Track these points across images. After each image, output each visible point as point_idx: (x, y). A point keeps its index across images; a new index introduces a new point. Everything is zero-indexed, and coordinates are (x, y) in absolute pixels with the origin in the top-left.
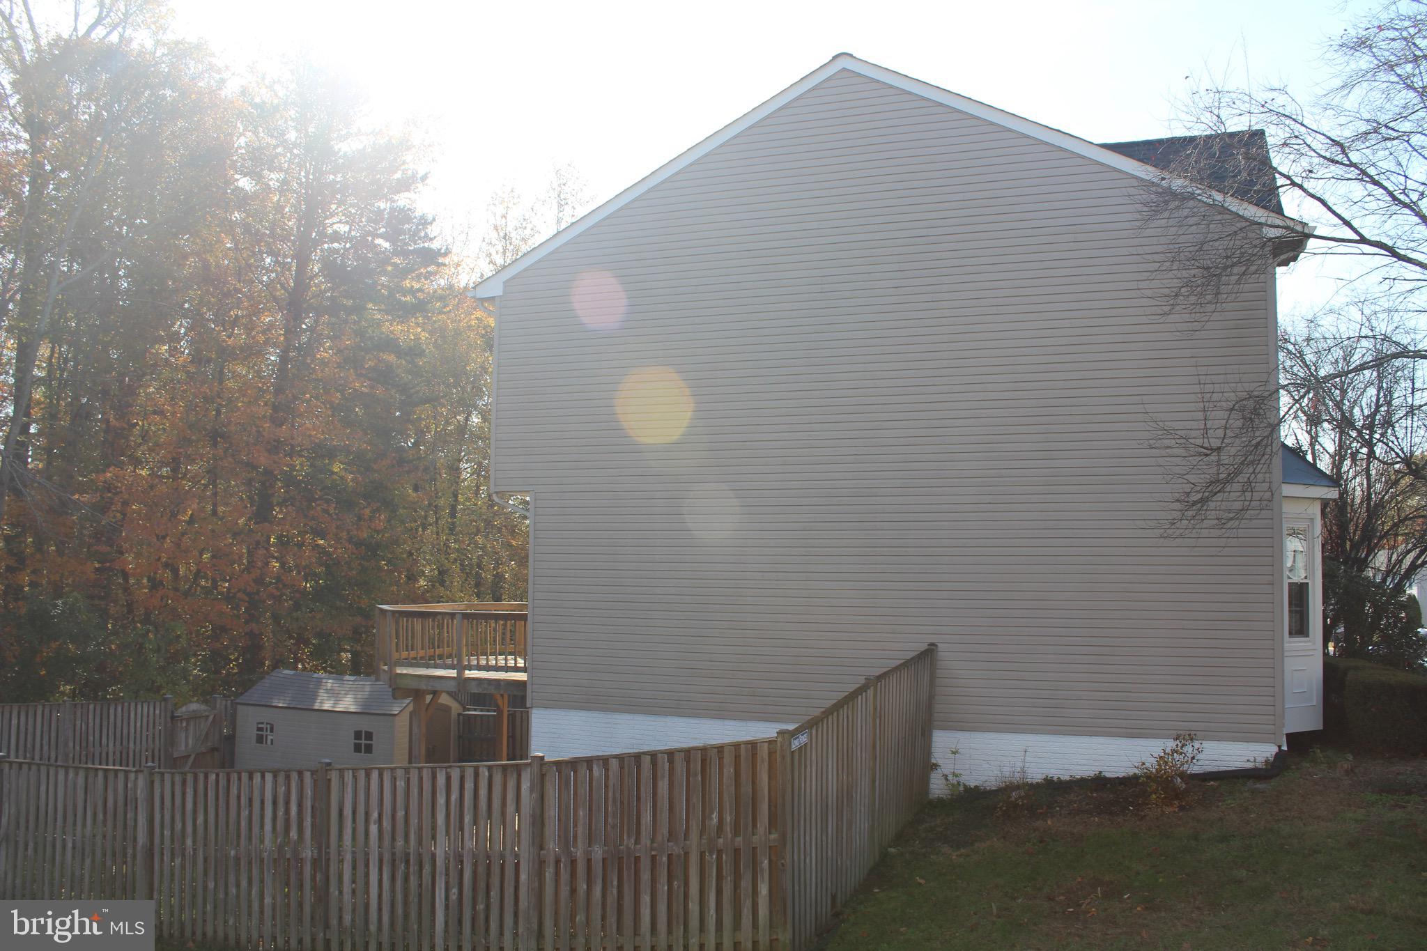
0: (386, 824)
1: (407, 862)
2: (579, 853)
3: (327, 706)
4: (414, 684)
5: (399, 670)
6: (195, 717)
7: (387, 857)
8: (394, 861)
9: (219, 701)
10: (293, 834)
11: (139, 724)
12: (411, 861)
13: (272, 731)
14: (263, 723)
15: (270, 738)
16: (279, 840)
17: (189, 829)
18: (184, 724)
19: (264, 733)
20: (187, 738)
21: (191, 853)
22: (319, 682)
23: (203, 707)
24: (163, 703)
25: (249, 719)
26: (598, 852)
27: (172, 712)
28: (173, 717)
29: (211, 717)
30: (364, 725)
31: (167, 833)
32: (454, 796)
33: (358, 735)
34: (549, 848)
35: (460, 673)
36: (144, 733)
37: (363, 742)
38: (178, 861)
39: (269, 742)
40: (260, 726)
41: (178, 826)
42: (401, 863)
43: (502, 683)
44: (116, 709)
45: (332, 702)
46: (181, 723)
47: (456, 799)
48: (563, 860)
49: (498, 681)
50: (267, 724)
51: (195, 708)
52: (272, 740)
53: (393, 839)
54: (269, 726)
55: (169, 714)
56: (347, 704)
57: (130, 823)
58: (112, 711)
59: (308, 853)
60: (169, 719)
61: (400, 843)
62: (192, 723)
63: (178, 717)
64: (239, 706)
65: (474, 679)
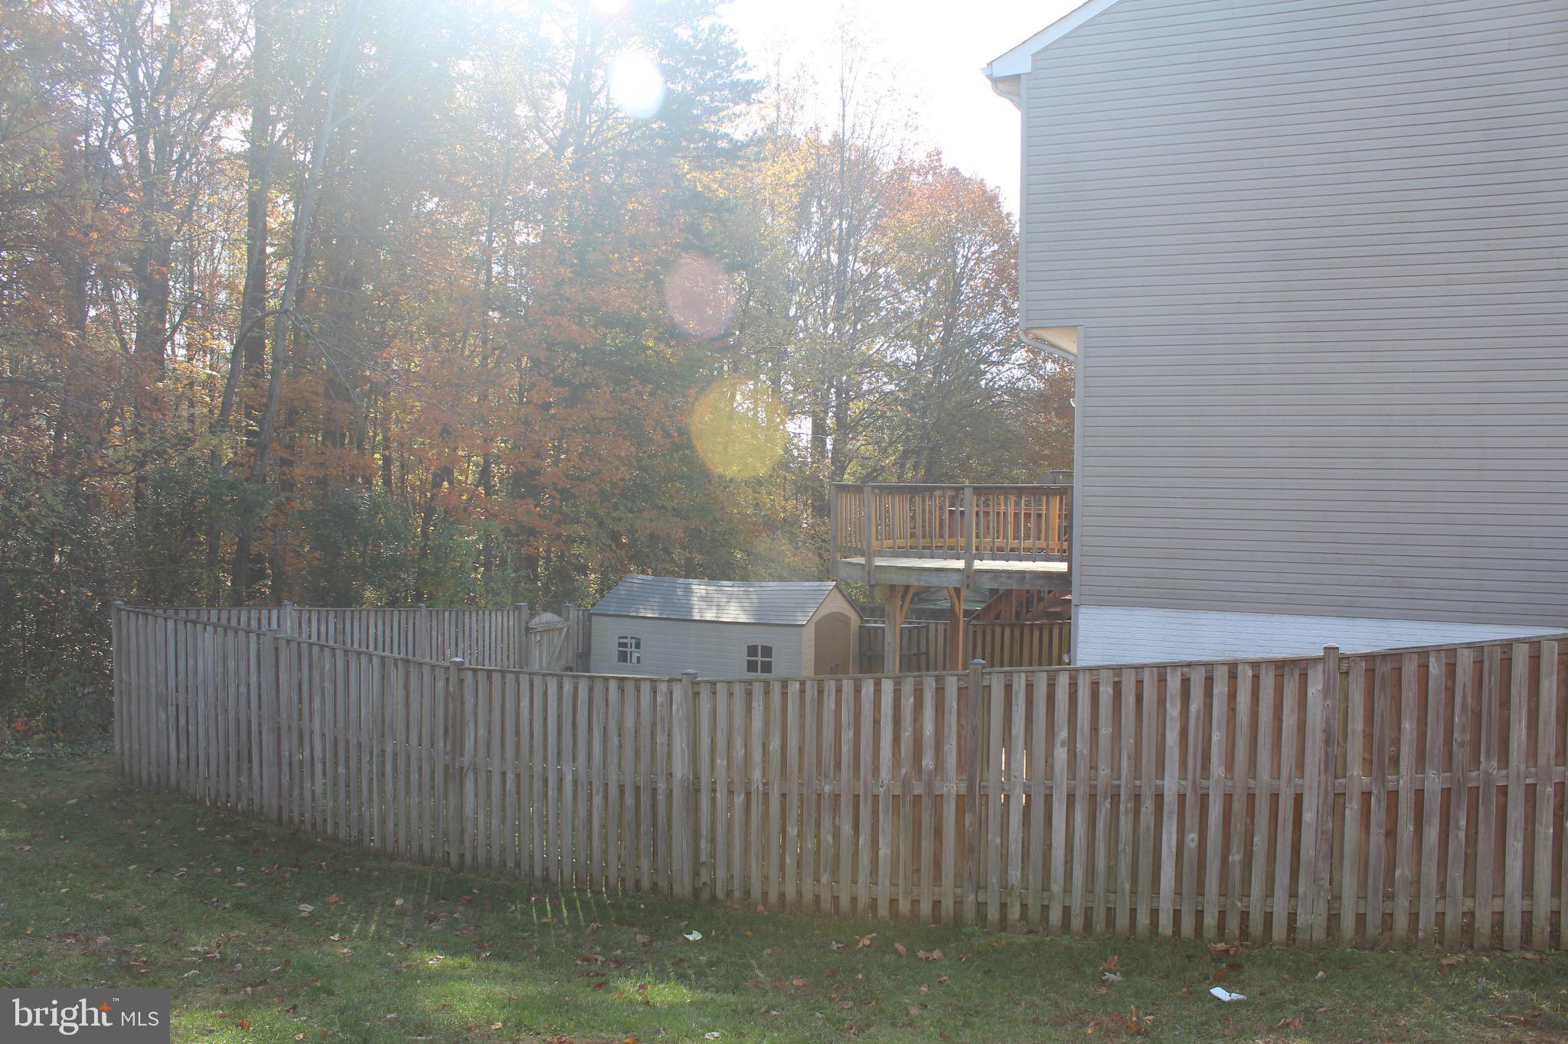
0: (1083, 747)
1: (1115, 798)
2: (1404, 780)
3: (709, 615)
4: (900, 580)
5: (879, 562)
6: (548, 630)
7: (1081, 792)
8: (1093, 796)
9: (571, 612)
10: (928, 762)
11: (493, 637)
12: (1123, 797)
13: (638, 646)
14: (626, 638)
15: (635, 655)
16: (903, 771)
17: (757, 756)
18: (538, 639)
19: (628, 650)
20: (541, 655)
21: (761, 789)
22: (689, 592)
23: (556, 618)
24: (516, 612)
25: (607, 636)
26: (1434, 782)
27: (527, 623)
28: (528, 630)
29: (565, 631)
30: (760, 639)
31: (721, 762)
32: (1195, 705)
33: (752, 650)
34: (1352, 776)
35: (969, 565)
36: (499, 645)
37: (759, 659)
38: (739, 800)
39: (635, 660)
40: (622, 641)
41: (739, 752)
42: (1105, 798)
43: (1027, 575)
44: (470, 618)
45: (714, 611)
46: (535, 637)
47: (1198, 711)
48: (1375, 792)
49: (1022, 573)
50: (632, 638)
51: (548, 620)
52: (638, 658)
53: (1094, 767)
54: (633, 641)
55: (523, 625)
56: (733, 613)
57: (661, 750)
58: (467, 620)
59: (952, 786)
60: (523, 632)
61: (1104, 771)
62: (545, 636)
63: (533, 629)
64: (594, 618)
65: (987, 571)
